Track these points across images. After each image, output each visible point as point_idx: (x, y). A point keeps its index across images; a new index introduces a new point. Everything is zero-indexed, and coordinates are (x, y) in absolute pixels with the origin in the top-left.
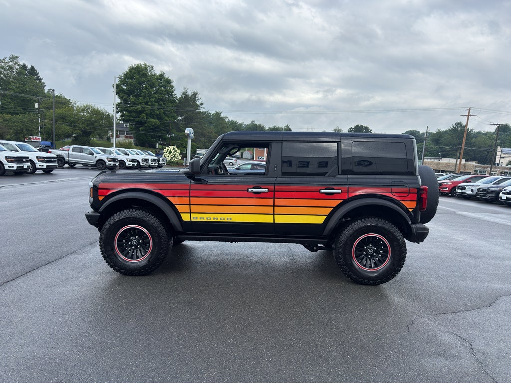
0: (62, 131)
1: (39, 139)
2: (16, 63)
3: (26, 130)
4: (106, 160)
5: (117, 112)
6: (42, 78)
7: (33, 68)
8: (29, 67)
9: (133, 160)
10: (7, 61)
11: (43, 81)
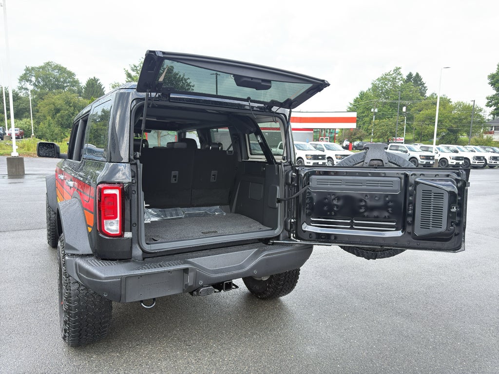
0: (428, 131)
1: (402, 140)
2: (398, 74)
3: (390, 132)
4: (419, 158)
5: (488, 105)
6: (424, 82)
7: (417, 74)
8: (414, 75)
9: (478, 158)
10: (391, 73)
11: (425, 85)
